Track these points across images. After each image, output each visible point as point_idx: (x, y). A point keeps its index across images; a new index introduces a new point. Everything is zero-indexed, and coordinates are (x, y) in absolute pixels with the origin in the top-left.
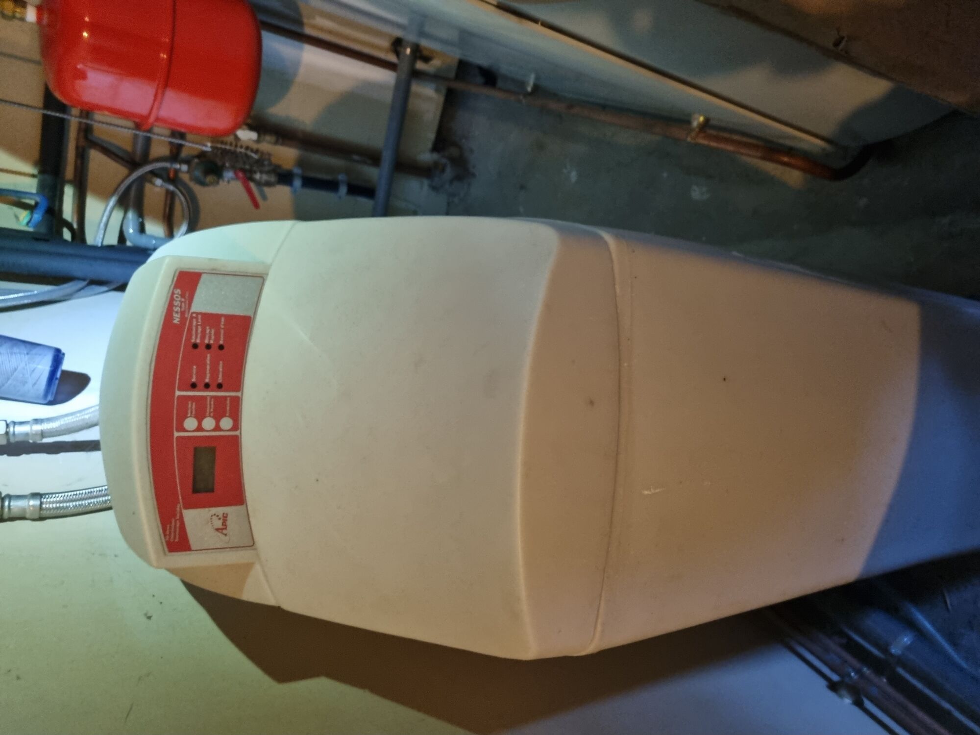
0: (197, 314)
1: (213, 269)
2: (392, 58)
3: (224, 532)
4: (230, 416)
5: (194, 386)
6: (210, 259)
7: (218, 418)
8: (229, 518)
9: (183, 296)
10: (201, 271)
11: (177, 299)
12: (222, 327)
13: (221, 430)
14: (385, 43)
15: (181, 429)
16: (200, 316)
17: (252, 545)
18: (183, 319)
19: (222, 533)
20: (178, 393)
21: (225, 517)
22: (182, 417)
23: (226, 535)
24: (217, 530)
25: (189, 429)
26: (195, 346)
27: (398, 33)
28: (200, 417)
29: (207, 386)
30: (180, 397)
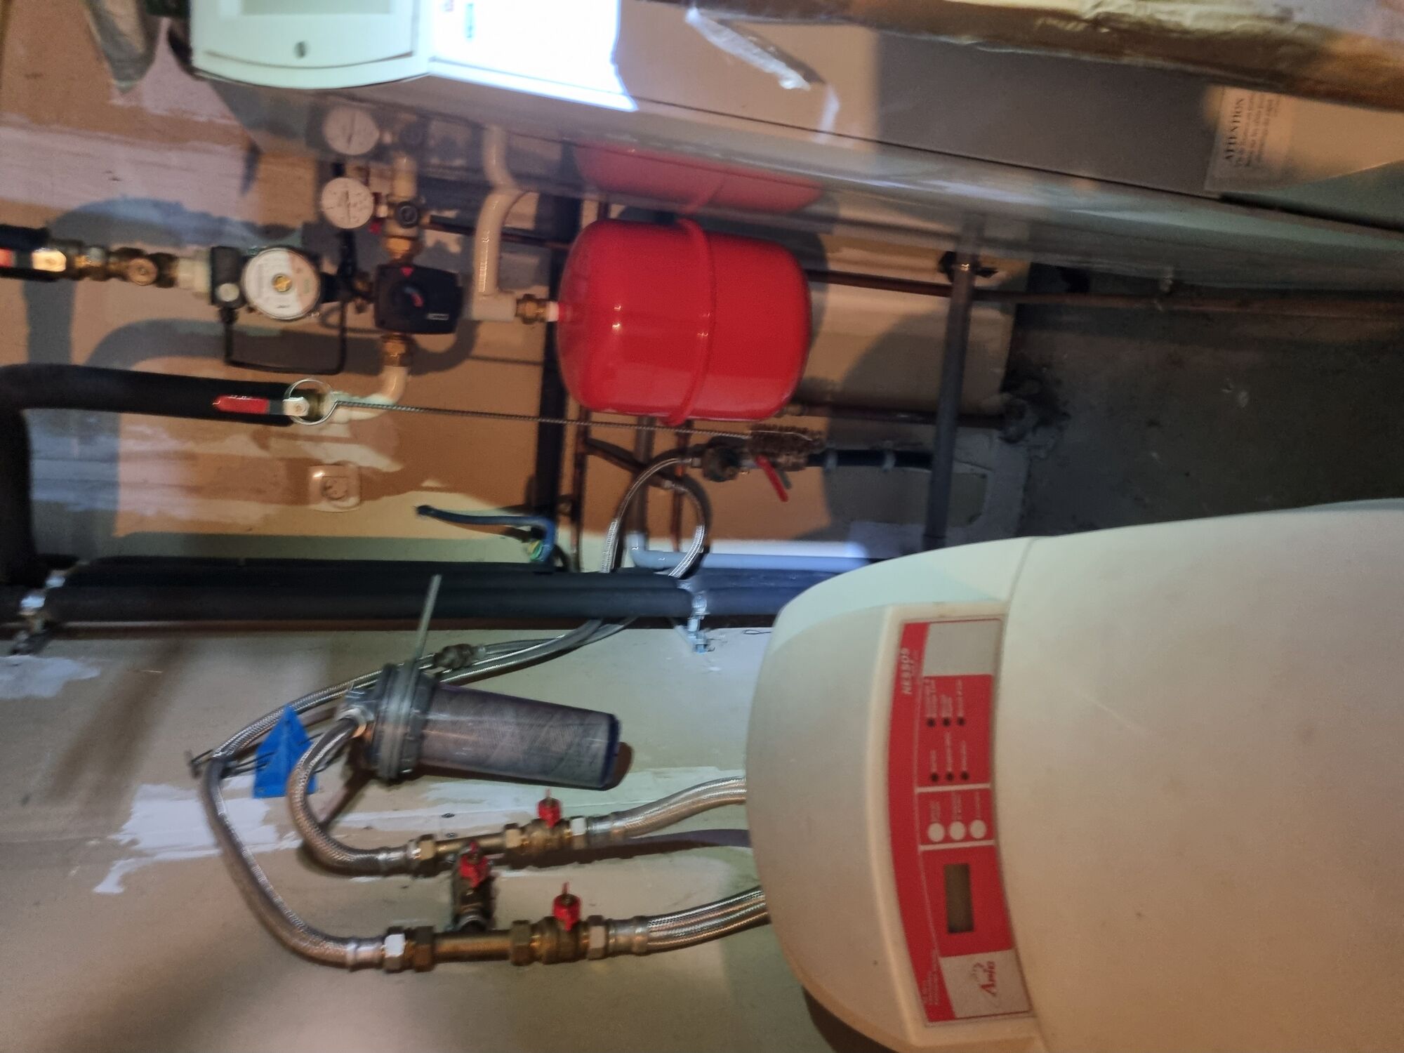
0: (930, 678)
1: (942, 616)
2: (941, 279)
3: (994, 990)
4: (982, 819)
5: (934, 779)
6: (937, 604)
7: (967, 822)
8: (997, 970)
9: (911, 656)
10: (928, 621)
11: (905, 662)
12: (960, 693)
13: (973, 839)
14: (931, 263)
15: (927, 841)
16: (933, 682)
17: (1028, 1010)
18: (914, 688)
19: (989, 992)
20: (919, 790)
21: (990, 969)
22: (926, 823)
23: (994, 994)
24: (984, 987)
25: (937, 841)
26: (931, 723)
27: (948, 247)
28: (946, 823)
29: (950, 778)
30: (921, 795)
